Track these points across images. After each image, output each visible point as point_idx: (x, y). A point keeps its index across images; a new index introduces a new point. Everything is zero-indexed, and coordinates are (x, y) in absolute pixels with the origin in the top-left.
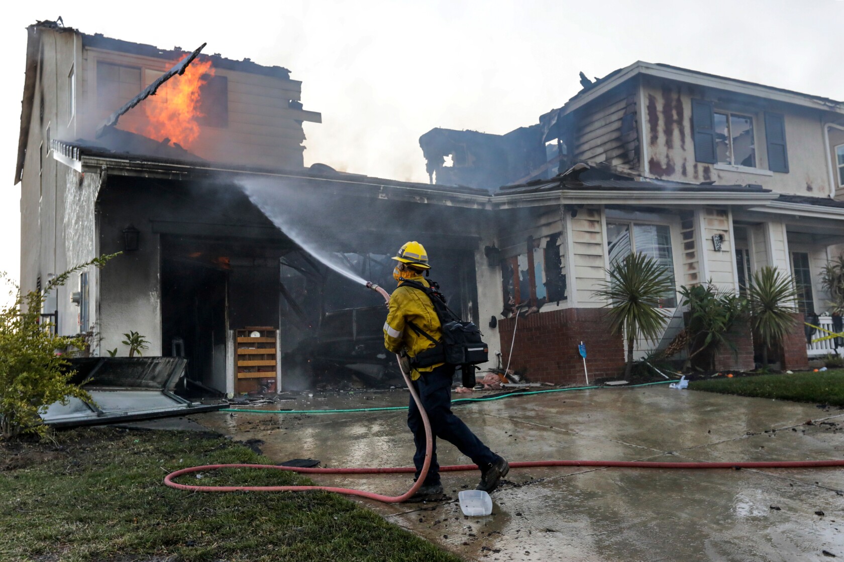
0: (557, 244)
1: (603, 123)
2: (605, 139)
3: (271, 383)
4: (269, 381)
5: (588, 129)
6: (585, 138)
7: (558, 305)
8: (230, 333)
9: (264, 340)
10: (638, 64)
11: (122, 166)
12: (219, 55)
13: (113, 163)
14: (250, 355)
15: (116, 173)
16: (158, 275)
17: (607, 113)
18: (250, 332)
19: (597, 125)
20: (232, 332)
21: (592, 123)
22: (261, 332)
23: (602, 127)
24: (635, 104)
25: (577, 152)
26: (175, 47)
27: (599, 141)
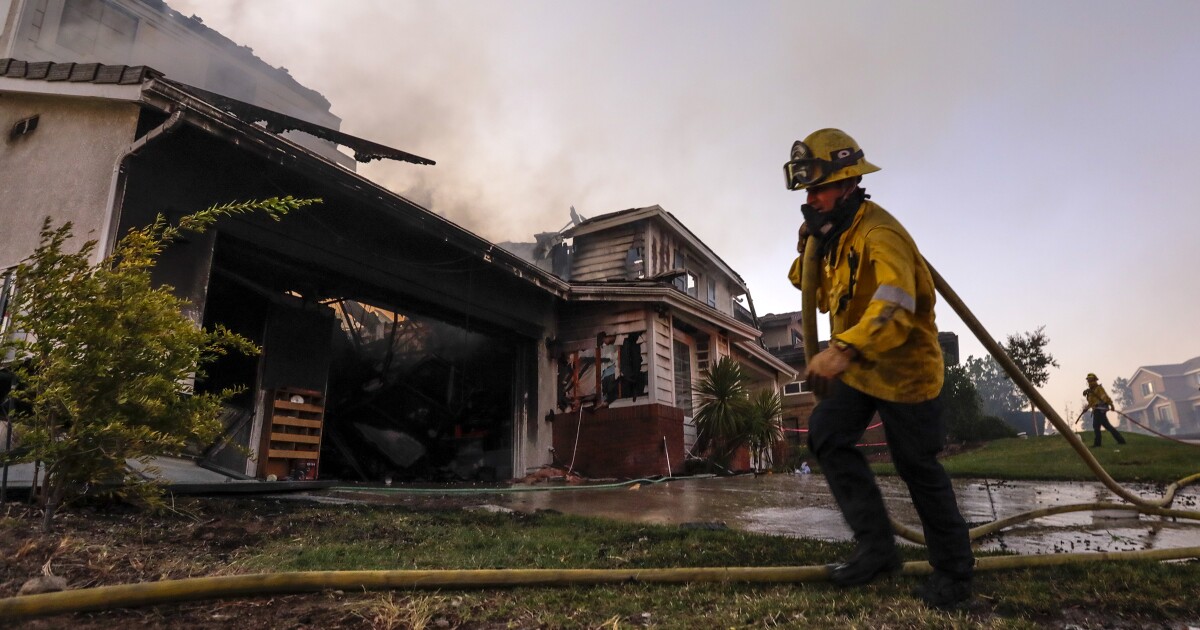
0: (638, 342)
1: (607, 252)
2: (607, 266)
3: (311, 467)
4: (309, 464)
5: (589, 255)
6: (585, 263)
7: (634, 400)
8: (262, 393)
9: (309, 408)
10: (657, 208)
11: (211, 115)
12: (251, 50)
13: (198, 106)
14: (287, 426)
15: (194, 122)
16: (206, 288)
17: (612, 243)
18: (292, 395)
19: (599, 252)
20: (264, 392)
21: (594, 250)
22: (305, 397)
23: (605, 255)
24: (643, 241)
25: (574, 273)
26: (194, 16)
27: (601, 267)
